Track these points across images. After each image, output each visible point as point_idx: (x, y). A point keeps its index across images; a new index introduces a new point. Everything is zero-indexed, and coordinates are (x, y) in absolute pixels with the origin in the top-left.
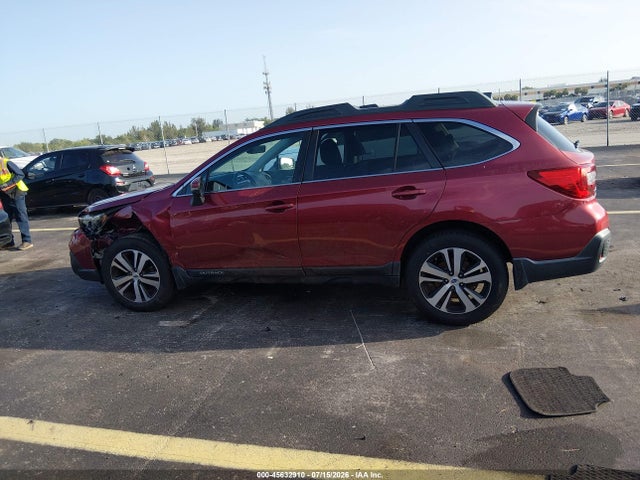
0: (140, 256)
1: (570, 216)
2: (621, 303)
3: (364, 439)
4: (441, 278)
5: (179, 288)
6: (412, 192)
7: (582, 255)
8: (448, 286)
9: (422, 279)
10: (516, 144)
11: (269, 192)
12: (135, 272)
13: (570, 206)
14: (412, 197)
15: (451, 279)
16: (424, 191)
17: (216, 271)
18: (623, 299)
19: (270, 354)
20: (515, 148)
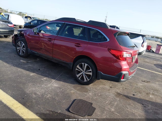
0: (23, 43)
1: (115, 64)
2: (132, 96)
3: (24, 99)
4: (81, 70)
5: (28, 54)
6: (79, 45)
7: (116, 76)
8: (82, 73)
9: (76, 69)
10: (108, 40)
11: (49, 36)
12: (21, 47)
13: (116, 61)
14: (79, 46)
15: (83, 71)
16: (82, 46)
17: (36, 52)
18: (134, 95)
19: (32, 74)
20: (108, 41)
